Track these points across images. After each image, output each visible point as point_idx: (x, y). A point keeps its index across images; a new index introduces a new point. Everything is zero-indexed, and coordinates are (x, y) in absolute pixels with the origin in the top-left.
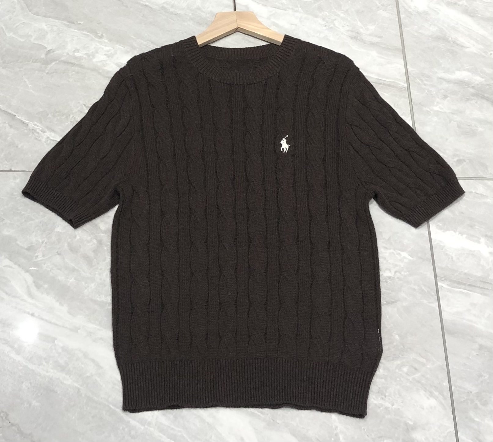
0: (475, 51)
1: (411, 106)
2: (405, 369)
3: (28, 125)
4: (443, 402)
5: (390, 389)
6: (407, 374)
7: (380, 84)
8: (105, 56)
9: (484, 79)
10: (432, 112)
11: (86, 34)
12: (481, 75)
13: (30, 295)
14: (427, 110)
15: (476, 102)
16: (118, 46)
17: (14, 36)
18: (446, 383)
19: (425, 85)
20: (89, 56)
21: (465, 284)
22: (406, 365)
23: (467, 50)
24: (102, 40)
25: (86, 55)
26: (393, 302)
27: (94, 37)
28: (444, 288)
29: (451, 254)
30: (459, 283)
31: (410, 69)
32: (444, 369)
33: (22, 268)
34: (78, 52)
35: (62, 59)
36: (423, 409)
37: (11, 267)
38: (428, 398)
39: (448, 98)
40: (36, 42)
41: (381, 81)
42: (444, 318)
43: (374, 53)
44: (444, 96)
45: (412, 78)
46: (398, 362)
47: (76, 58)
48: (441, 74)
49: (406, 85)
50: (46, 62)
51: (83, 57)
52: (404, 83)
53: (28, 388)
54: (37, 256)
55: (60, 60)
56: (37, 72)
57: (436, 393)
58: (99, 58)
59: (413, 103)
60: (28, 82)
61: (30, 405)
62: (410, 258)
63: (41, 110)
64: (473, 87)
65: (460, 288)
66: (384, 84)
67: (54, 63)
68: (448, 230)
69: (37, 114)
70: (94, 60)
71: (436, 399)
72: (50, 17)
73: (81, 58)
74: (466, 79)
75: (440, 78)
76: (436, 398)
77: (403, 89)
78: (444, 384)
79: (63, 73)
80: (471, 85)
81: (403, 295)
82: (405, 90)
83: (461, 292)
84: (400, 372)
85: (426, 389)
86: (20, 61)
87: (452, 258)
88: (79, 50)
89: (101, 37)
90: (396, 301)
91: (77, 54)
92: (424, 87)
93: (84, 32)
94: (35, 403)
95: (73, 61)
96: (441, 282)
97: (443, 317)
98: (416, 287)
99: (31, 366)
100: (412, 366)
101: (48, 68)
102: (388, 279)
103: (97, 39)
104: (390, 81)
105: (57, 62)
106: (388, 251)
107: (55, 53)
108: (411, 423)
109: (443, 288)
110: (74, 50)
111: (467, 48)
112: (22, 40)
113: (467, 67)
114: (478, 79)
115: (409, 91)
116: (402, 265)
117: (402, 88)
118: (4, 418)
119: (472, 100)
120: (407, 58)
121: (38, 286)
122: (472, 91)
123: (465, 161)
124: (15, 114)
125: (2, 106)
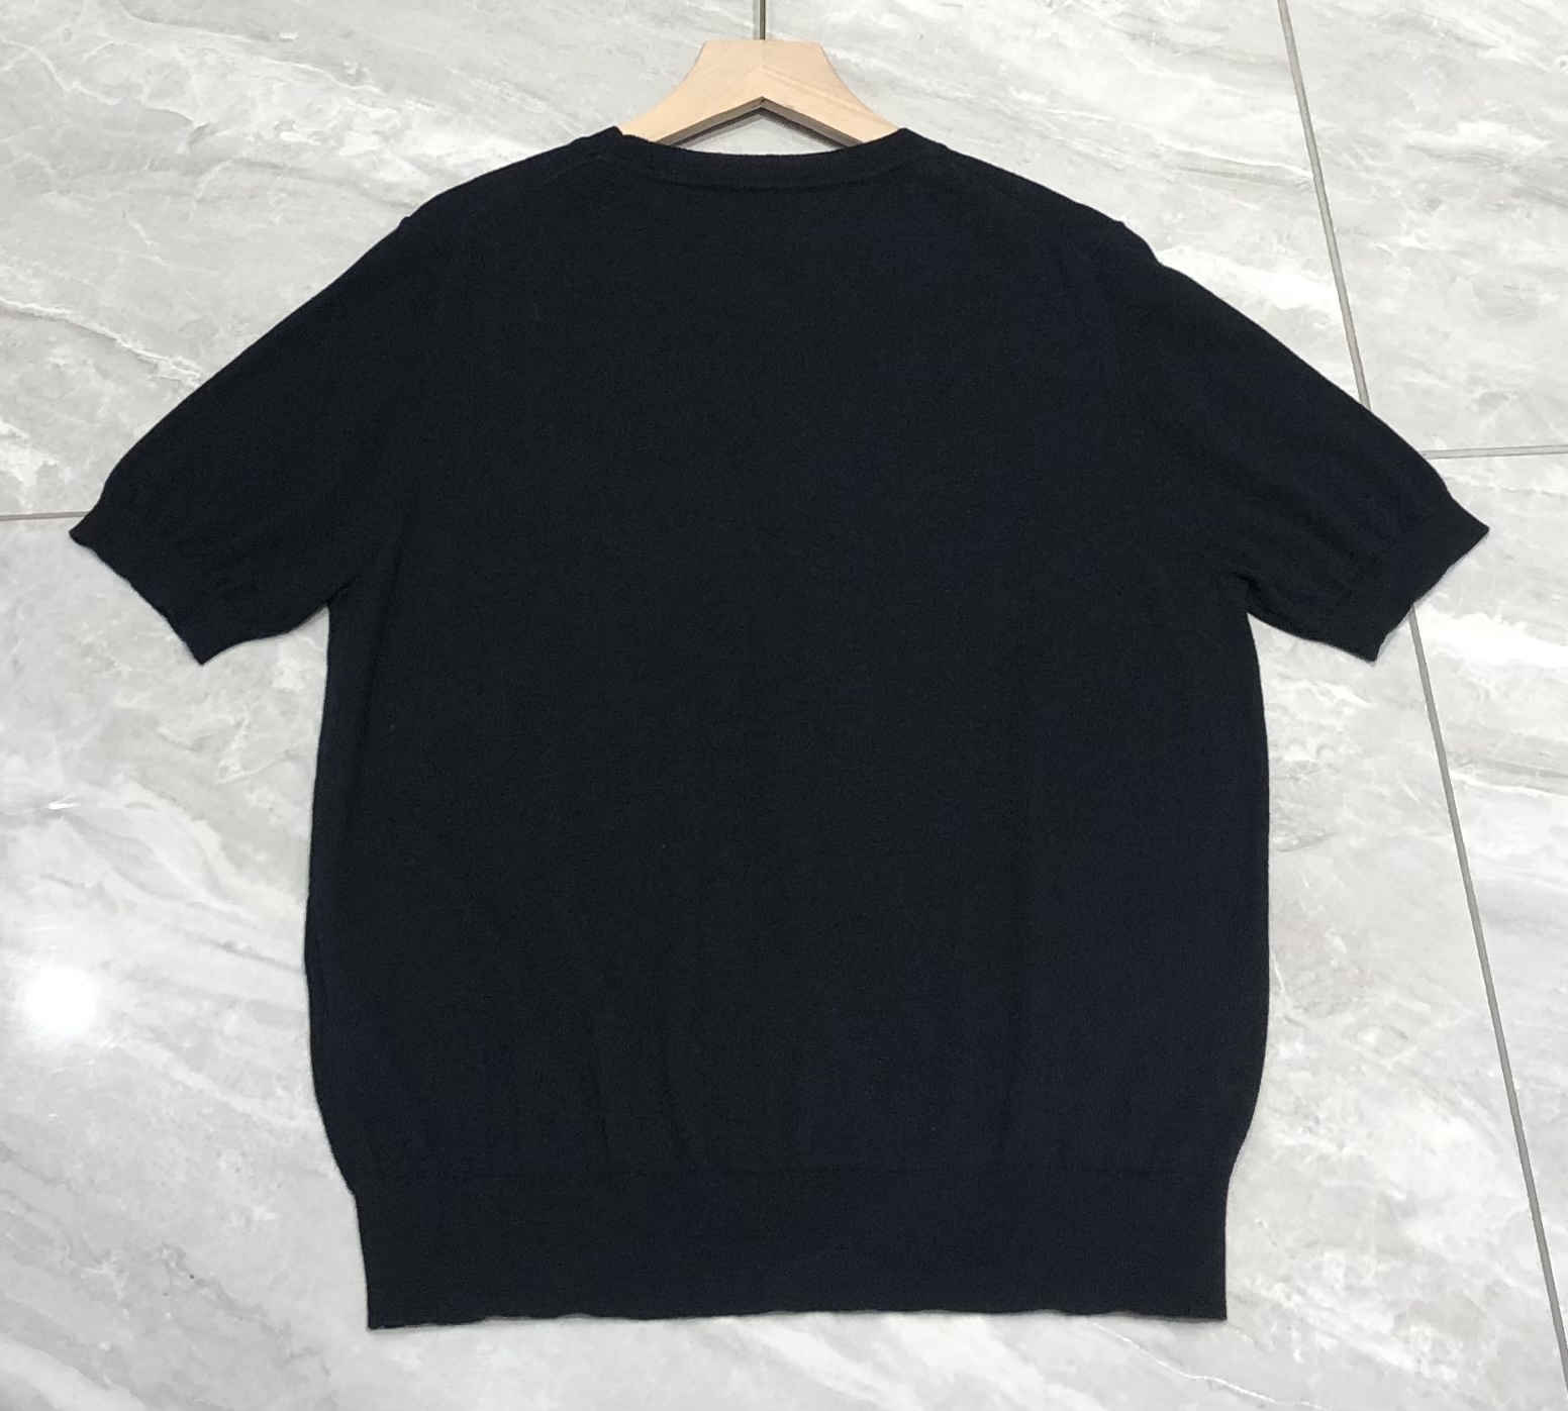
0: (1513, 57)
1: (1331, 238)
2: (1371, 1038)
3: (155, 367)
4: (1490, 1126)
5: (1330, 1099)
6: (1376, 1050)
7: (1232, 175)
8: (374, 138)
9: (1545, 143)
10: (1395, 254)
11: (308, 73)
12: (1538, 129)
13: (216, 887)
14: (1380, 248)
15: (1528, 216)
16: (411, 104)
17: (85, 91)
18: (1496, 1072)
19: (1367, 169)
20: (325, 139)
21: (1531, 772)
22: (1375, 1025)
23: (1489, 54)
24: (361, 87)
25: (314, 137)
26: (1319, 840)
27: (333, 79)
28: (1470, 786)
29: (1483, 682)
30: (1514, 770)
31: (1318, 124)
32: (1487, 1031)
33: (185, 809)
34: (290, 130)
35: (243, 154)
36: (1433, 1152)
37: (147, 806)
38: (1445, 1119)
39: (1442, 208)
40: (159, 106)
41: (1232, 166)
42: (1475, 876)
43: (1205, 81)
44: (1431, 201)
45: (1327, 151)
46: (1348, 1018)
47: (285, 147)
48: (1416, 135)
49: (1310, 175)
50: (194, 168)
51: (307, 144)
52: (1305, 169)
53: (238, 1170)
54: (225, 769)
55: (235, 157)
56: (168, 199)
57: (1468, 1103)
58: (359, 144)
59: (1335, 230)
60: (143, 234)
61: (249, 1220)
62: (1362, 703)
63: (193, 316)
64: (1516, 170)
65: (1519, 784)
66: (1243, 176)
67: (218, 168)
68: (1468, 610)
69: (181, 330)
70: (343, 152)
71: (1470, 1122)
72: (191, 24)
73: (301, 148)
74: (1493, 146)
75: (1412, 147)
76: (1469, 1117)
77: (1303, 186)
78: (1491, 1074)
79: (252, 197)
80: (1509, 163)
81: (1345, 815)
82: (1307, 189)
83: (1521, 797)
84: (1357, 1048)
85: (1438, 1093)
86: (112, 167)
87: (1487, 696)
88: (294, 122)
89: (358, 78)
90: (1326, 836)
91: (285, 136)
92: (1363, 175)
93: (303, 66)
94: (260, 1213)
95: (275, 160)
96: (1461, 769)
97: (1471, 875)
98: (1386, 791)
99: (239, 1103)
100: (1392, 1029)
101: (202, 186)
102: (1298, 769)
103: (344, 85)
104: (1260, 166)
105: (228, 163)
106: (1294, 686)
107: (218, 135)
108: (1400, 1197)
109: (1465, 787)
110: (277, 123)
111: (1489, 47)
112: (112, 102)
113: (1493, 106)
114: (1528, 144)
115: (1320, 191)
116: (1339, 725)
117: (1298, 185)
118: (173, 1265)
119: (1514, 208)
120: (1306, 92)
121: (238, 861)
122: (1513, 180)
123: (1506, 398)
124: (112, 334)
125: (68, 312)
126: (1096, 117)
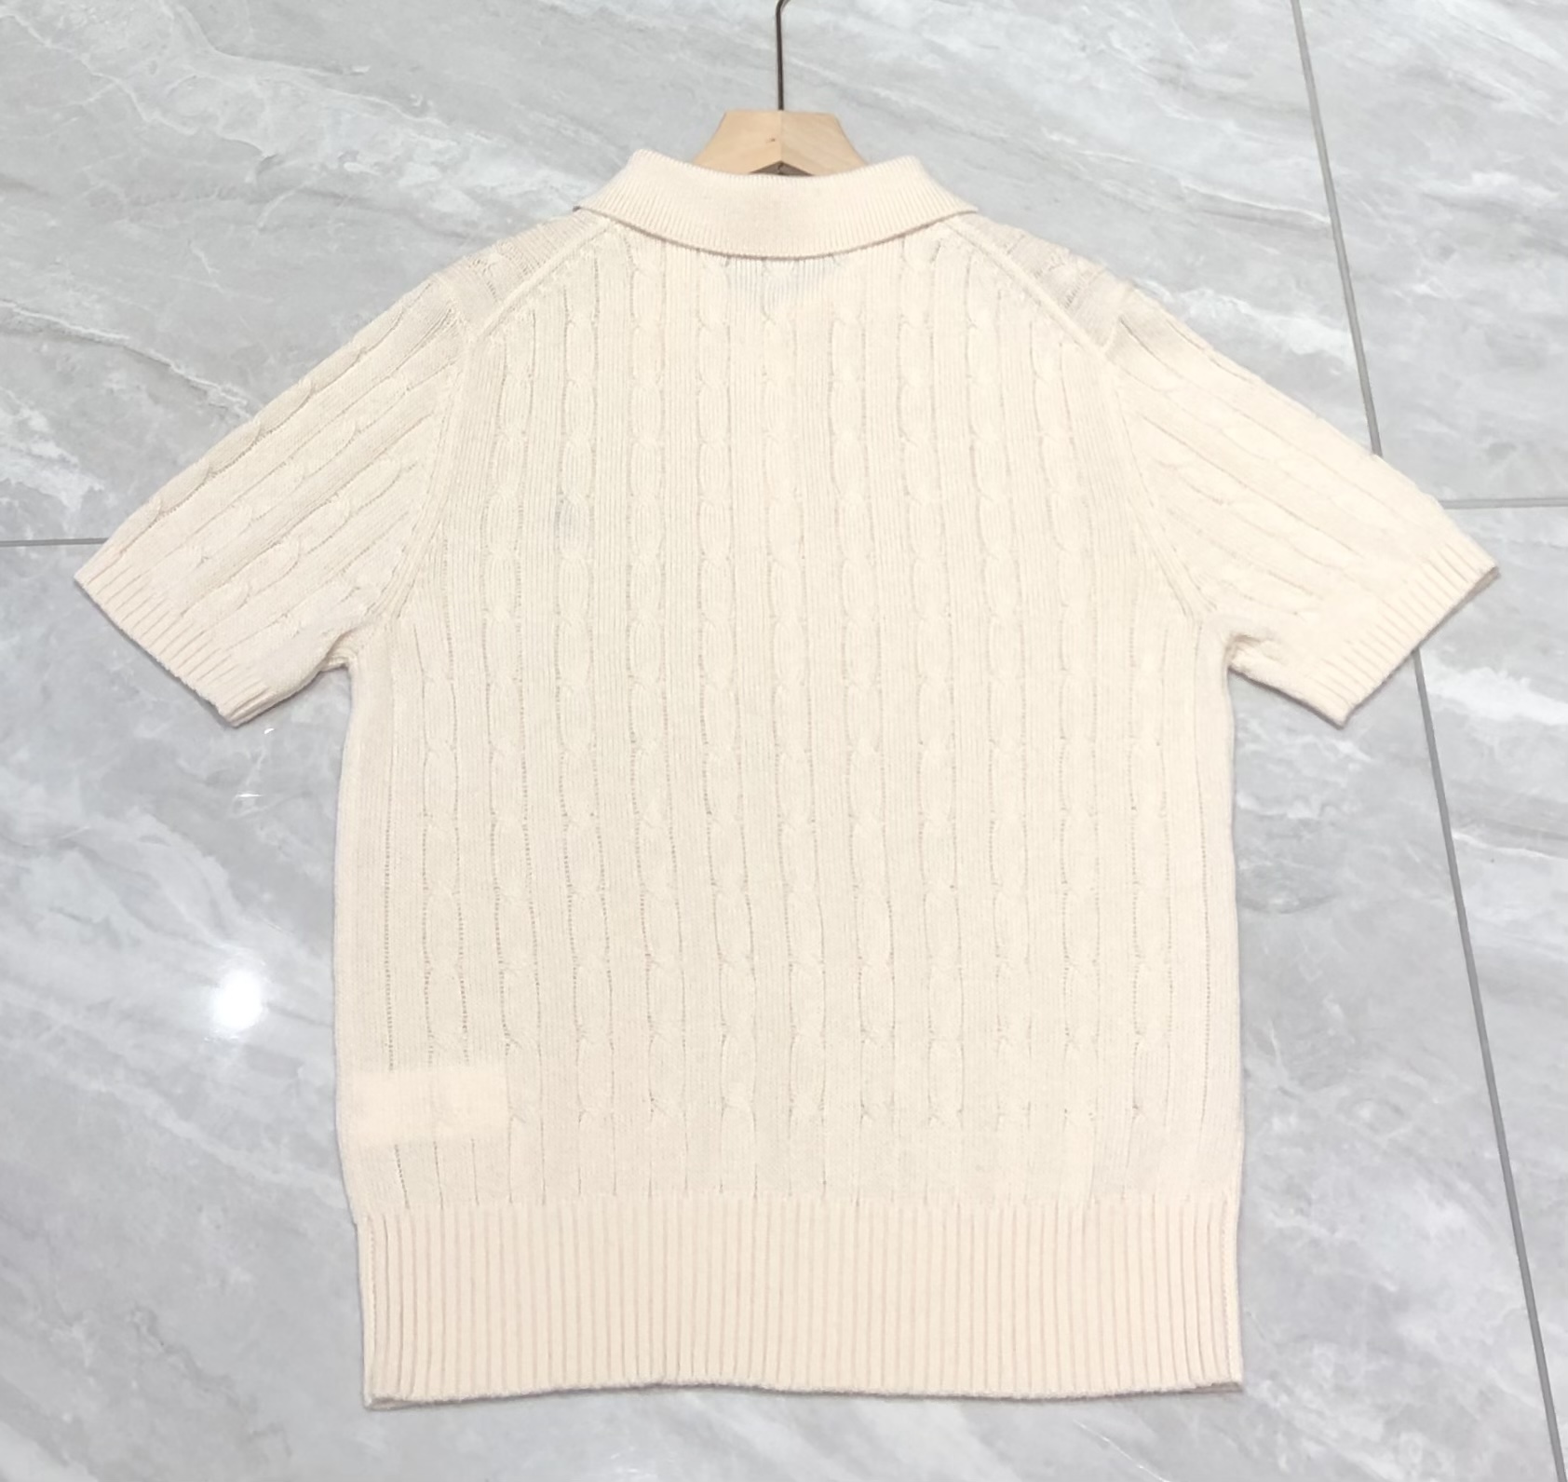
0: (1525, 110)
3: (205, 393)
4: (1486, 1211)
9: (1555, 195)
10: (1409, 302)
14: (1395, 295)
15: (1538, 266)
17: (164, 121)
19: (1384, 217)
24: (424, 120)
25: (376, 168)
32: (1484, 1107)
37: (162, 839)
39: (1454, 257)
41: (1253, 212)
43: (1230, 126)
44: (1443, 248)
45: (1345, 198)
48: (1432, 183)
49: (1328, 221)
50: (260, 197)
54: (239, 805)
55: (299, 186)
56: (232, 226)
60: (205, 261)
63: (245, 343)
64: (1526, 220)
66: (1264, 220)
67: (281, 197)
69: (233, 356)
74: (1505, 197)
75: (1427, 196)
76: (1464, 1202)
79: (311, 226)
80: (1520, 213)
81: (1348, 875)
82: (1325, 236)
86: (182, 195)
88: (358, 153)
91: (348, 167)
92: (1382, 224)
93: (371, 98)
101: (266, 214)
104: (1280, 211)
105: (290, 193)
107: (284, 165)
109: (1467, 848)
110: (342, 154)
111: (1502, 100)
113: (1505, 157)
114: (1539, 195)
119: (1524, 258)
120: (1326, 139)
121: (244, 898)
122: (1523, 230)
124: (168, 360)
125: (127, 338)
126: (1125, 159)
